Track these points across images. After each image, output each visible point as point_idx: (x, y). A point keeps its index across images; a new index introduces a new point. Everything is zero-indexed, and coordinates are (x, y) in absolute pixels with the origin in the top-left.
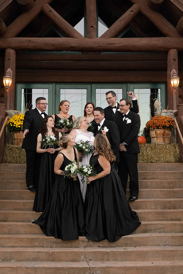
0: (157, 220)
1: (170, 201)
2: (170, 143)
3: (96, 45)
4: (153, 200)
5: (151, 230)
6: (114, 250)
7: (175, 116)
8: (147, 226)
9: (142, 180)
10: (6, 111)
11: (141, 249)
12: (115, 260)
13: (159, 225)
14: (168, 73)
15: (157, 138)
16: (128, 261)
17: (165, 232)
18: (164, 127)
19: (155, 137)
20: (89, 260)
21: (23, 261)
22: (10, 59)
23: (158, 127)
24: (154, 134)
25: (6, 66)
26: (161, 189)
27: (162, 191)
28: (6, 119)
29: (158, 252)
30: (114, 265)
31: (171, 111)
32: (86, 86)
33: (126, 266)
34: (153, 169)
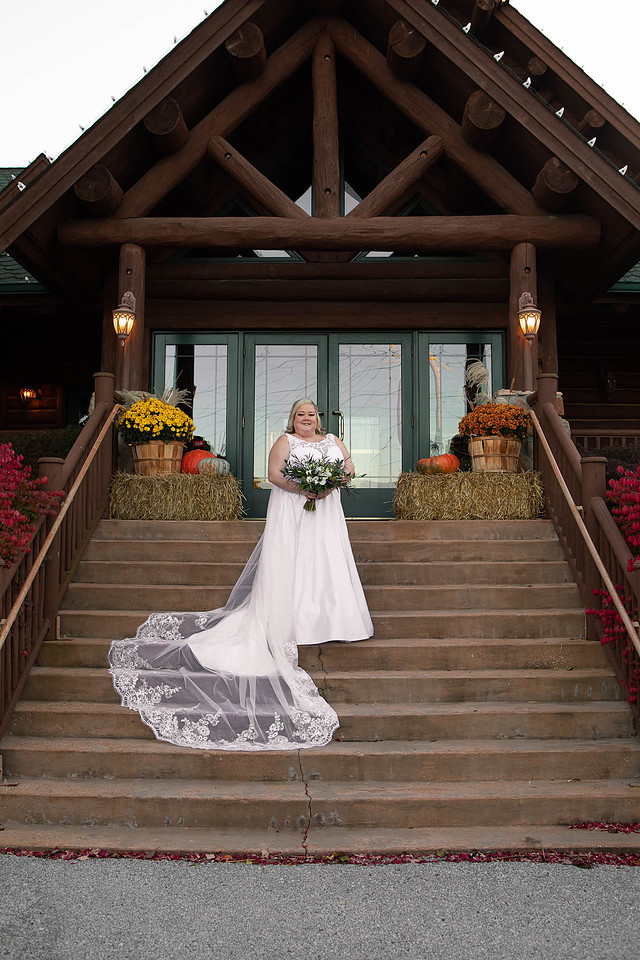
0: (490, 668)
1: (522, 618)
2: (519, 472)
3: (337, 235)
4: (477, 613)
5: (474, 694)
6: (377, 753)
7: (531, 406)
8: (464, 685)
9: (450, 563)
10: (119, 392)
11: (448, 748)
12: (381, 778)
13: (496, 682)
14: (512, 301)
15: (487, 457)
16: (413, 780)
17: (510, 700)
18: (505, 431)
19: (482, 456)
20: (308, 779)
21: (136, 777)
22: (131, 270)
23: (489, 432)
24: (479, 449)
25: (121, 286)
26: (500, 587)
27: (501, 590)
28: (115, 411)
29: (494, 757)
30: (376, 797)
31: (520, 392)
32: (315, 338)
33: (408, 797)
34: (477, 536)
